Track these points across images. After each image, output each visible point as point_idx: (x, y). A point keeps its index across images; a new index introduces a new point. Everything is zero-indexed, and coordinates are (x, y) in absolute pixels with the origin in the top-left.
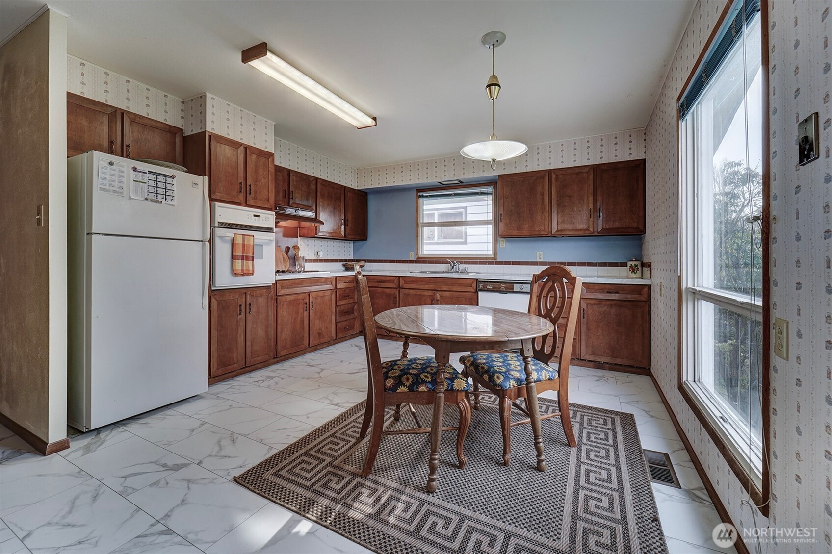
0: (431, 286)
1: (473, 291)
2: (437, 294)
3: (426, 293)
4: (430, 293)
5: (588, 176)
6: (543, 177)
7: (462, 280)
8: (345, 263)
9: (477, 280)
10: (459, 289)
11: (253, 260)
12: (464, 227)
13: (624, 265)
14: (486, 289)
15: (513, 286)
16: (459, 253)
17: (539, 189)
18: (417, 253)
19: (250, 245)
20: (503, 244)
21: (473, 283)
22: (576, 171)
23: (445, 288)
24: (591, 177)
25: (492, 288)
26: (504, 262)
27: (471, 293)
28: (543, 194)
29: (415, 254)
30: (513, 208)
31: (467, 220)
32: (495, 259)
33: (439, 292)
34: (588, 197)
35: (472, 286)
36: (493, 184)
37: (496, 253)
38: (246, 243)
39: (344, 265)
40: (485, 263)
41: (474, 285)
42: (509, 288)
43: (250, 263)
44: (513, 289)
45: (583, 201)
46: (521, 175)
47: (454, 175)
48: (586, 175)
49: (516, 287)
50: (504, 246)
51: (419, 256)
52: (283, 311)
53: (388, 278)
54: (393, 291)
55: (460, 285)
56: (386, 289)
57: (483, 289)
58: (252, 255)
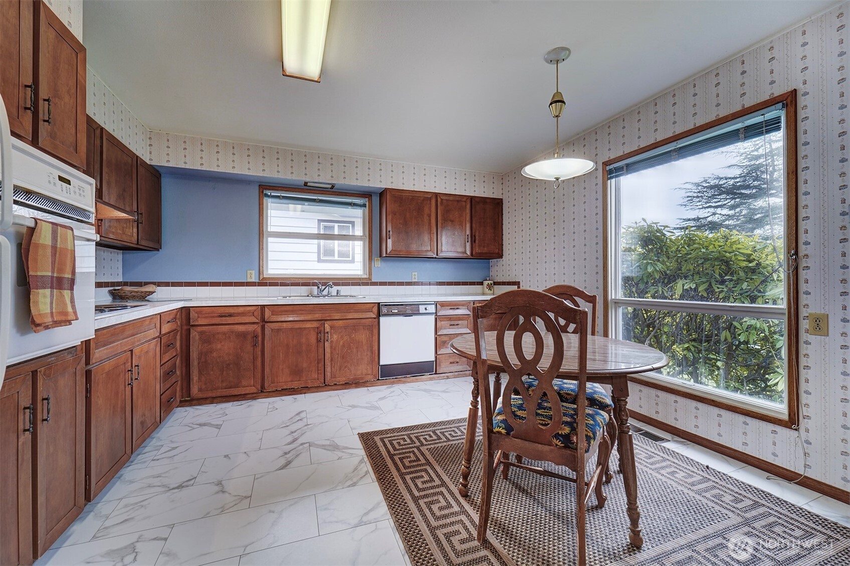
0: (317, 315)
1: (375, 316)
2: (326, 325)
3: (308, 325)
4: (315, 325)
5: (466, 205)
6: (430, 199)
7: (358, 305)
8: (112, 288)
9: (379, 303)
10: (356, 315)
11: (72, 289)
12: (351, 242)
13: (481, 284)
14: (391, 313)
15: (419, 307)
16: (323, 273)
17: (426, 210)
18: (260, 272)
19: (67, 249)
20: (378, 264)
21: (373, 307)
22: (457, 199)
23: (337, 316)
24: (468, 206)
25: (397, 311)
26: (389, 282)
27: (370, 320)
28: (429, 216)
29: (257, 274)
30: (401, 226)
31: (355, 234)
32: (370, 279)
33: (328, 322)
34: (466, 224)
35: (372, 312)
36: (367, 196)
37: (370, 274)
38: (58, 246)
39: (111, 293)
40: (358, 284)
41: (375, 309)
42: (415, 311)
43: (67, 293)
44: (419, 310)
45: (462, 226)
46: (409, 193)
47: (332, 177)
48: (464, 203)
49: (422, 309)
50: (379, 266)
51: (264, 277)
52: (98, 397)
53: (242, 309)
54: (251, 328)
55: (357, 311)
56: (236, 326)
57: (387, 313)
58: (70, 276)
